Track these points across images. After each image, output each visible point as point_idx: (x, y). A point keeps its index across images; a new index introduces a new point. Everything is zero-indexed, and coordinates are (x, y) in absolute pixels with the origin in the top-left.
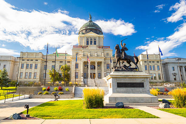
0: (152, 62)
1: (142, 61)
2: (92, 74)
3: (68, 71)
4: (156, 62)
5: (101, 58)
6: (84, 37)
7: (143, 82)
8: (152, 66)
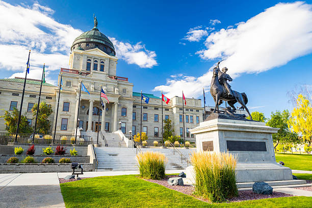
0: (189, 110)
1: (177, 107)
2: (94, 123)
3: (48, 115)
4: (194, 111)
5: (114, 96)
6: (82, 55)
7: (264, 141)
8: (189, 116)
